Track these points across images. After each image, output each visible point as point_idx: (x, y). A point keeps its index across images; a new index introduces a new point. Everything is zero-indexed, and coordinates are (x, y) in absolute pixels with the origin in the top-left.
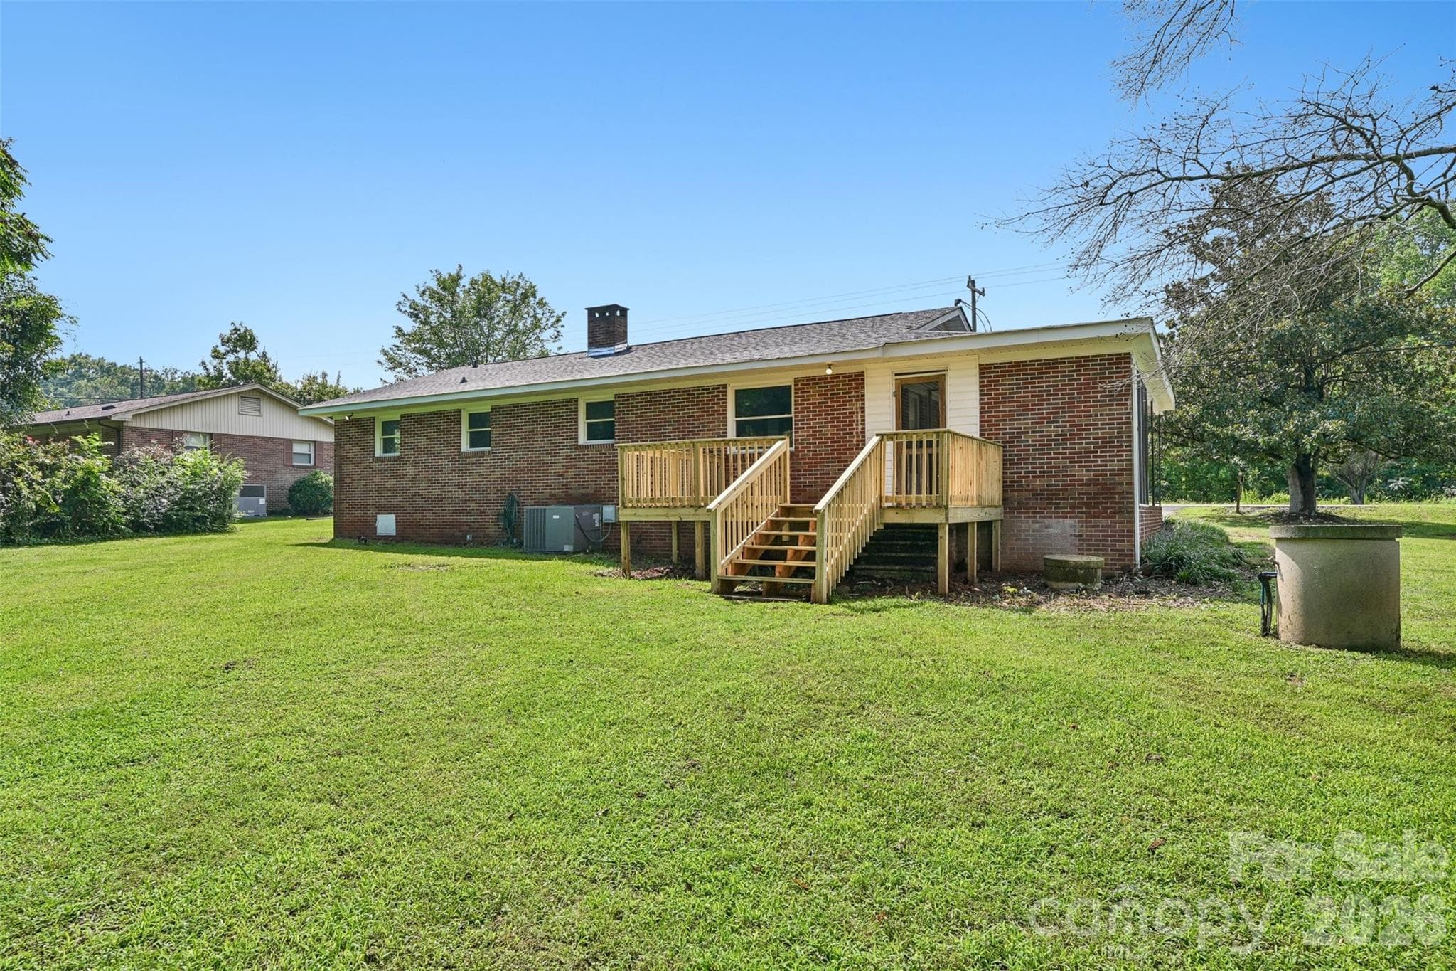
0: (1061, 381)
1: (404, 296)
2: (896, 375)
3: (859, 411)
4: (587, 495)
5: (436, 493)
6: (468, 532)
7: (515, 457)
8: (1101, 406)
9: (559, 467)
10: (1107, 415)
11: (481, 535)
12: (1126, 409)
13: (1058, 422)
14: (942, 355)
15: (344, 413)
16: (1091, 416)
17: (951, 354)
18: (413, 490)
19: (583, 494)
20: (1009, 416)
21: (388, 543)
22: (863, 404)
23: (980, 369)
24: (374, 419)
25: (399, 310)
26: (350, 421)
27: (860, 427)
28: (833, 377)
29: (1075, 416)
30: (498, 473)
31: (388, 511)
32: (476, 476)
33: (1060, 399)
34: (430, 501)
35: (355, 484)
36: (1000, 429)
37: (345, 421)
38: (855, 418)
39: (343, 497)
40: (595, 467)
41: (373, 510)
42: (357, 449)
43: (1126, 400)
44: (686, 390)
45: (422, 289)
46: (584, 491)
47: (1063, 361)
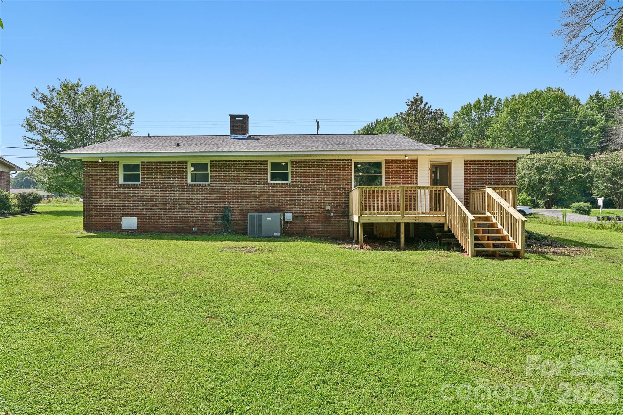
0: (493, 168)
1: (37, 90)
2: (431, 161)
3: (415, 175)
4: (274, 208)
5: (169, 206)
6: (193, 226)
7: (226, 188)
8: (506, 178)
9: (256, 194)
10: (509, 181)
11: (203, 228)
12: (515, 180)
13: (492, 183)
14: (450, 155)
15: (99, 158)
16: (503, 182)
17: (453, 155)
18: (152, 204)
19: (271, 207)
20: (474, 180)
21: (130, 233)
22: (417, 172)
23: (464, 162)
24: (118, 162)
25: (34, 97)
26: (102, 162)
27: (415, 181)
28: (408, 160)
29: (498, 181)
30: (215, 195)
31: (130, 215)
32: (199, 197)
33: (493, 175)
34: (167, 210)
35: (102, 200)
36: (471, 185)
37: (98, 162)
38: (413, 177)
39: (91, 207)
40: (279, 194)
41: (118, 215)
42: (104, 179)
43: (515, 176)
44: (332, 160)
45: (51, 88)
46: (272, 206)
47: (494, 161)
